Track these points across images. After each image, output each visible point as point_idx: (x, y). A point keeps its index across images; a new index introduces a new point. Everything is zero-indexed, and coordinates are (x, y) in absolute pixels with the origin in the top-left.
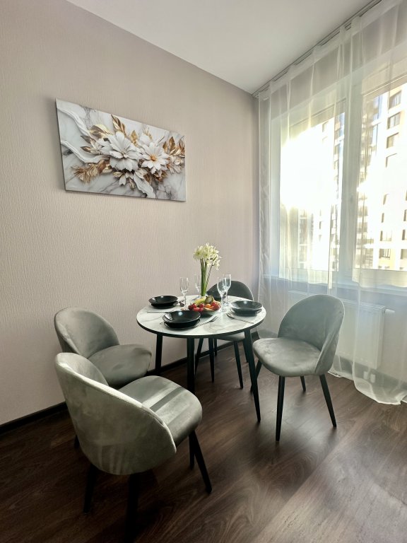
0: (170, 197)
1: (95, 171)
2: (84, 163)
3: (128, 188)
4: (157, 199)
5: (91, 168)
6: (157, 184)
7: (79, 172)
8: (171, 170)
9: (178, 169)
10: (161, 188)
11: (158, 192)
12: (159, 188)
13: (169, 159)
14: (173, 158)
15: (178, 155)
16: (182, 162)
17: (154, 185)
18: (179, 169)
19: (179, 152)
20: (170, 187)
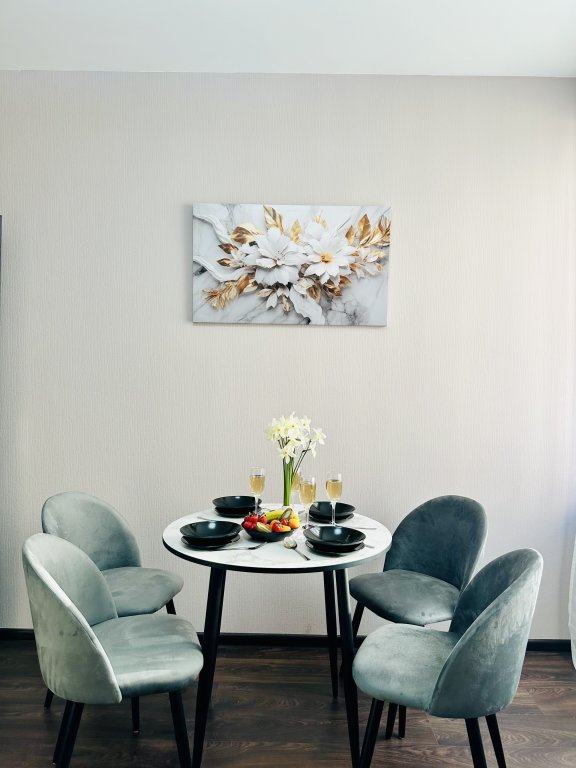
0: (354, 319)
1: (234, 292)
2: (219, 283)
3: (280, 311)
4: (328, 324)
5: (229, 288)
6: (329, 300)
7: (212, 295)
8: (359, 273)
9: (373, 269)
10: (337, 305)
11: (330, 313)
12: (333, 307)
13: (355, 254)
14: (363, 252)
15: (375, 245)
16: (382, 254)
17: (324, 302)
18: (376, 269)
19: (377, 238)
20: (354, 303)
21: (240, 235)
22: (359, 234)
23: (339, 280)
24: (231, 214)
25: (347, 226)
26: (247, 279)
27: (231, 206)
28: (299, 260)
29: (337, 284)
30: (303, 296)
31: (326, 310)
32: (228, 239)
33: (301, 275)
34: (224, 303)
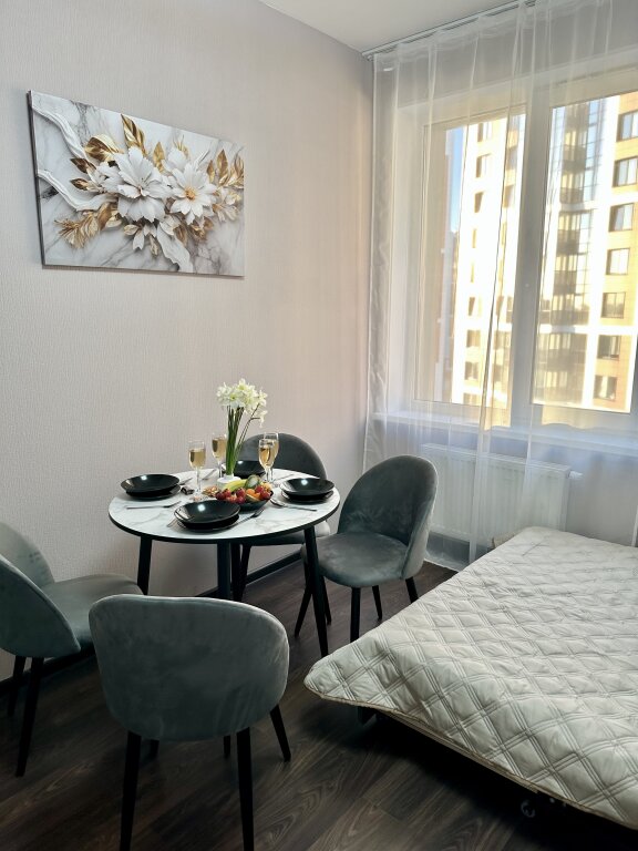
0: (219, 270)
1: (94, 226)
2: (75, 212)
4: (195, 274)
5: (87, 221)
7: (68, 228)
8: (220, 215)
9: (231, 213)
10: (203, 251)
12: (200, 253)
13: (216, 194)
14: (223, 192)
15: (232, 186)
16: (239, 198)
17: (191, 246)
18: (234, 213)
19: (234, 179)
20: (218, 250)
21: (97, 148)
22: (218, 171)
23: (203, 222)
24: (83, 117)
25: (208, 160)
26: (109, 210)
27: (83, 107)
28: (164, 192)
29: (201, 226)
30: (170, 237)
31: (194, 256)
32: (83, 152)
33: (167, 211)
34: (84, 240)
